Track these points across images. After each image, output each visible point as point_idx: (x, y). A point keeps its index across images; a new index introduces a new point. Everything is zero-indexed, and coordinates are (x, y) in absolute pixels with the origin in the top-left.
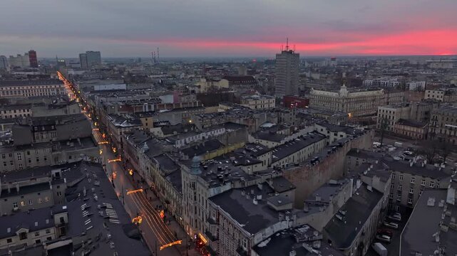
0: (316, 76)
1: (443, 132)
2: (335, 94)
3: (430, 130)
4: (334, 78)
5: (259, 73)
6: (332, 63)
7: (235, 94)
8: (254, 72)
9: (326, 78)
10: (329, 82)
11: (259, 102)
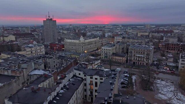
0: (65, 32)
1: (135, 59)
2: (77, 41)
3: (129, 59)
4: (73, 32)
5: (37, 31)
6: (71, 26)
7: (19, 44)
8: (34, 31)
9: (70, 33)
10: (72, 35)
11: (33, 49)
